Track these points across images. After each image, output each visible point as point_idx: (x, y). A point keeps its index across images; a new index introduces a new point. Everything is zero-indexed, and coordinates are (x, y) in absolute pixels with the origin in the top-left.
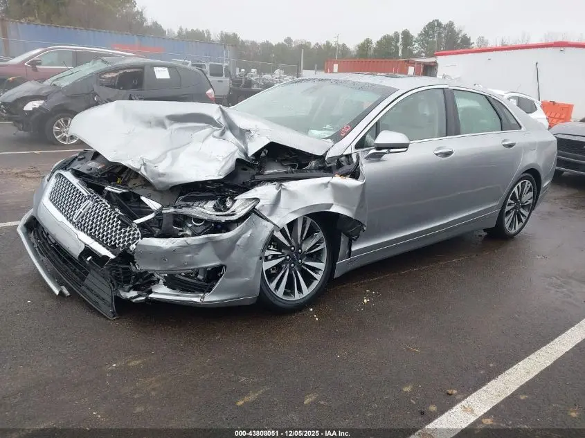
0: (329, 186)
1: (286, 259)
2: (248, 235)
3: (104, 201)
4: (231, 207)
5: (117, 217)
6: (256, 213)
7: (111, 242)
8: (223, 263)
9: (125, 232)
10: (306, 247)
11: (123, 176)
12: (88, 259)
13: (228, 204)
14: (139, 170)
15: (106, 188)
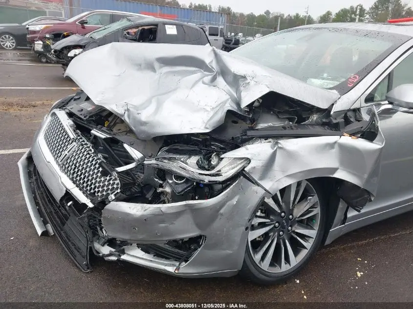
0: (336, 146)
1: (275, 227)
2: (234, 201)
3: (89, 144)
4: (217, 165)
5: (100, 164)
6: (245, 177)
7: (91, 190)
8: (202, 234)
9: (104, 181)
10: (298, 212)
11: (110, 119)
12: (69, 204)
13: (214, 161)
14: (123, 116)
15: (92, 132)
